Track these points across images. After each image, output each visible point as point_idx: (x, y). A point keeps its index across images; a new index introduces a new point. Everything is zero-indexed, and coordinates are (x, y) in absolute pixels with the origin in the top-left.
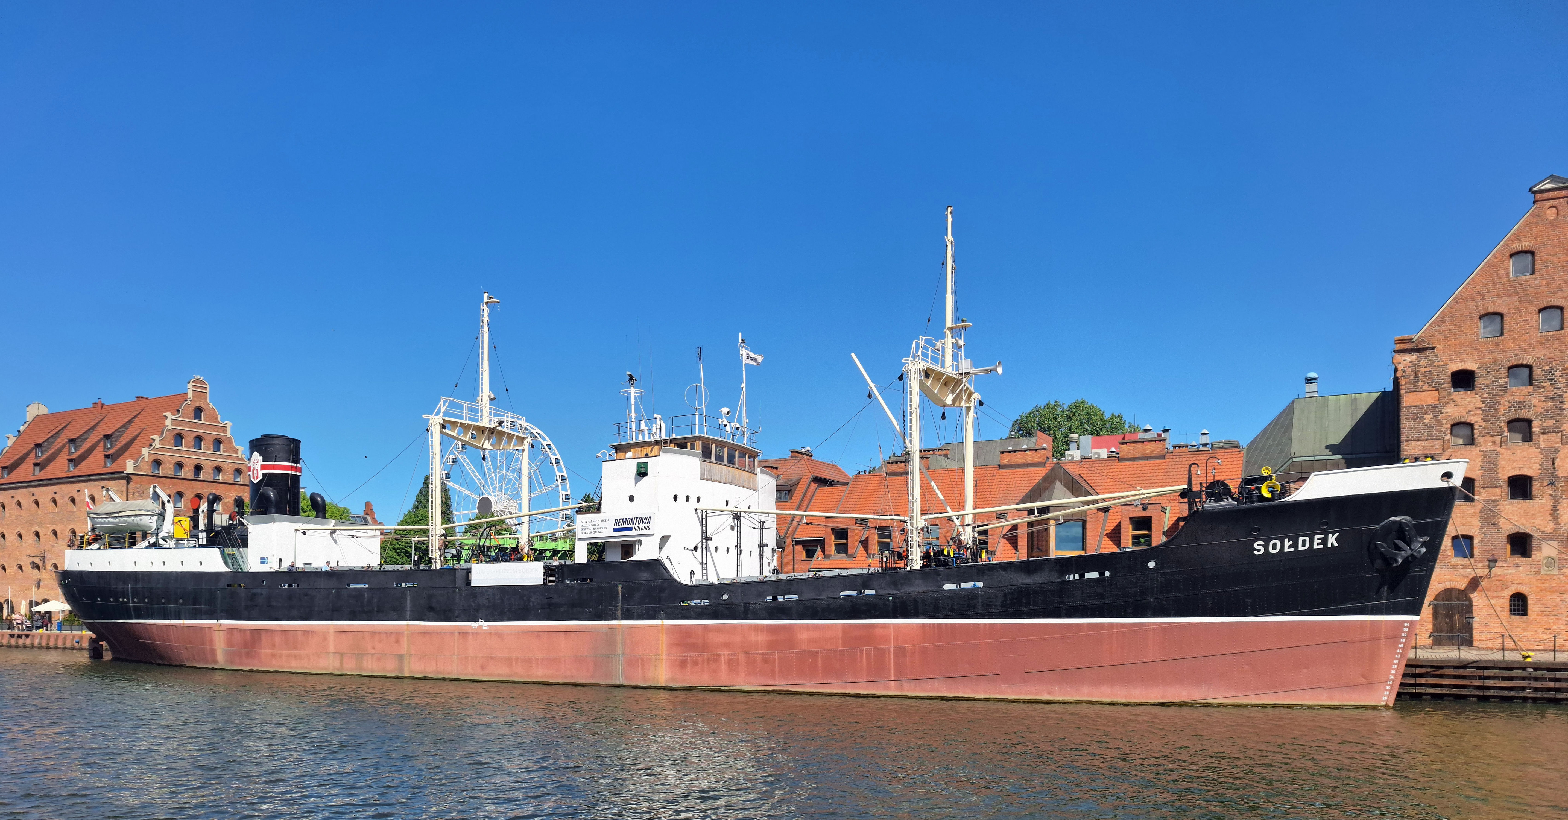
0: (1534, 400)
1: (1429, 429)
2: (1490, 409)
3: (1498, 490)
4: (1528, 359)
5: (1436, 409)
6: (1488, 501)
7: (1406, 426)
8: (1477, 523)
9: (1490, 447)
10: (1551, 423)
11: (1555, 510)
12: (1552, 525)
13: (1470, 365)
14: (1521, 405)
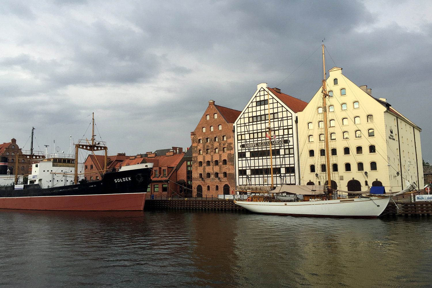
0: (210, 145)
1: (196, 151)
2: (204, 147)
3: (205, 164)
4: (209, 137)
5: (197, 147)
6: (204, 166)
7: (193, 150)
8: (202, 171)
9: (204, 155)
10: (212, 150)
11: (213, 168)
12: (213, 171)
13: (201, 138)
14: (208, 146)
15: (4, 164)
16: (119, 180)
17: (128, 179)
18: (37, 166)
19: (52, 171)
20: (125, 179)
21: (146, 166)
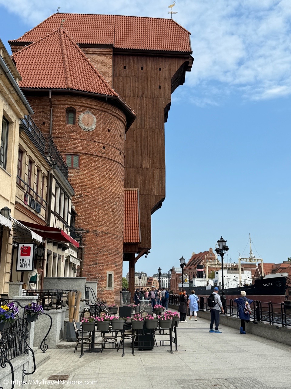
15: (201, 270)
16: (266, 285)
17: (271, 284)
18: (217, 273)
19: (227, 277)
20: (269, 284)
21: (282, 275)
